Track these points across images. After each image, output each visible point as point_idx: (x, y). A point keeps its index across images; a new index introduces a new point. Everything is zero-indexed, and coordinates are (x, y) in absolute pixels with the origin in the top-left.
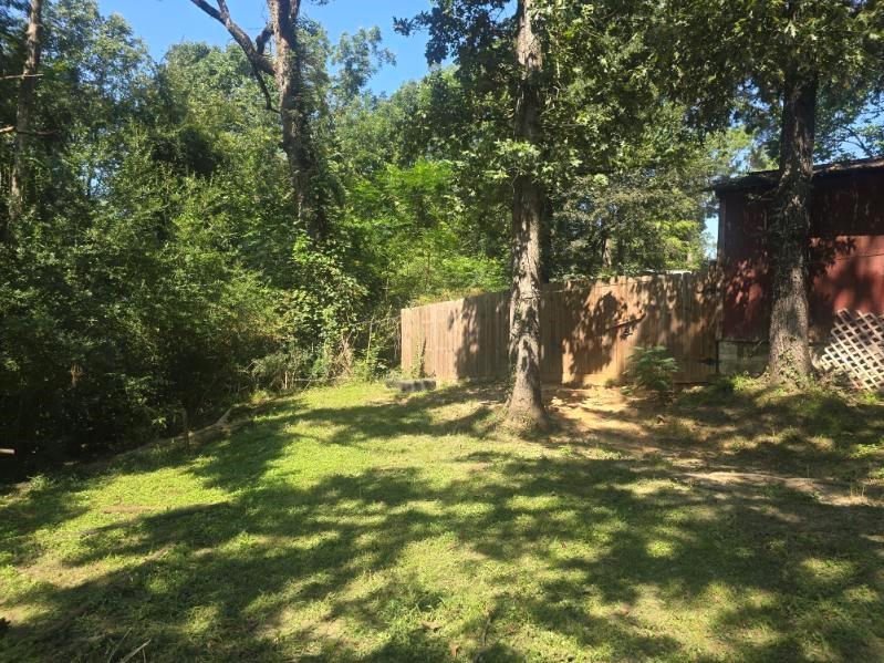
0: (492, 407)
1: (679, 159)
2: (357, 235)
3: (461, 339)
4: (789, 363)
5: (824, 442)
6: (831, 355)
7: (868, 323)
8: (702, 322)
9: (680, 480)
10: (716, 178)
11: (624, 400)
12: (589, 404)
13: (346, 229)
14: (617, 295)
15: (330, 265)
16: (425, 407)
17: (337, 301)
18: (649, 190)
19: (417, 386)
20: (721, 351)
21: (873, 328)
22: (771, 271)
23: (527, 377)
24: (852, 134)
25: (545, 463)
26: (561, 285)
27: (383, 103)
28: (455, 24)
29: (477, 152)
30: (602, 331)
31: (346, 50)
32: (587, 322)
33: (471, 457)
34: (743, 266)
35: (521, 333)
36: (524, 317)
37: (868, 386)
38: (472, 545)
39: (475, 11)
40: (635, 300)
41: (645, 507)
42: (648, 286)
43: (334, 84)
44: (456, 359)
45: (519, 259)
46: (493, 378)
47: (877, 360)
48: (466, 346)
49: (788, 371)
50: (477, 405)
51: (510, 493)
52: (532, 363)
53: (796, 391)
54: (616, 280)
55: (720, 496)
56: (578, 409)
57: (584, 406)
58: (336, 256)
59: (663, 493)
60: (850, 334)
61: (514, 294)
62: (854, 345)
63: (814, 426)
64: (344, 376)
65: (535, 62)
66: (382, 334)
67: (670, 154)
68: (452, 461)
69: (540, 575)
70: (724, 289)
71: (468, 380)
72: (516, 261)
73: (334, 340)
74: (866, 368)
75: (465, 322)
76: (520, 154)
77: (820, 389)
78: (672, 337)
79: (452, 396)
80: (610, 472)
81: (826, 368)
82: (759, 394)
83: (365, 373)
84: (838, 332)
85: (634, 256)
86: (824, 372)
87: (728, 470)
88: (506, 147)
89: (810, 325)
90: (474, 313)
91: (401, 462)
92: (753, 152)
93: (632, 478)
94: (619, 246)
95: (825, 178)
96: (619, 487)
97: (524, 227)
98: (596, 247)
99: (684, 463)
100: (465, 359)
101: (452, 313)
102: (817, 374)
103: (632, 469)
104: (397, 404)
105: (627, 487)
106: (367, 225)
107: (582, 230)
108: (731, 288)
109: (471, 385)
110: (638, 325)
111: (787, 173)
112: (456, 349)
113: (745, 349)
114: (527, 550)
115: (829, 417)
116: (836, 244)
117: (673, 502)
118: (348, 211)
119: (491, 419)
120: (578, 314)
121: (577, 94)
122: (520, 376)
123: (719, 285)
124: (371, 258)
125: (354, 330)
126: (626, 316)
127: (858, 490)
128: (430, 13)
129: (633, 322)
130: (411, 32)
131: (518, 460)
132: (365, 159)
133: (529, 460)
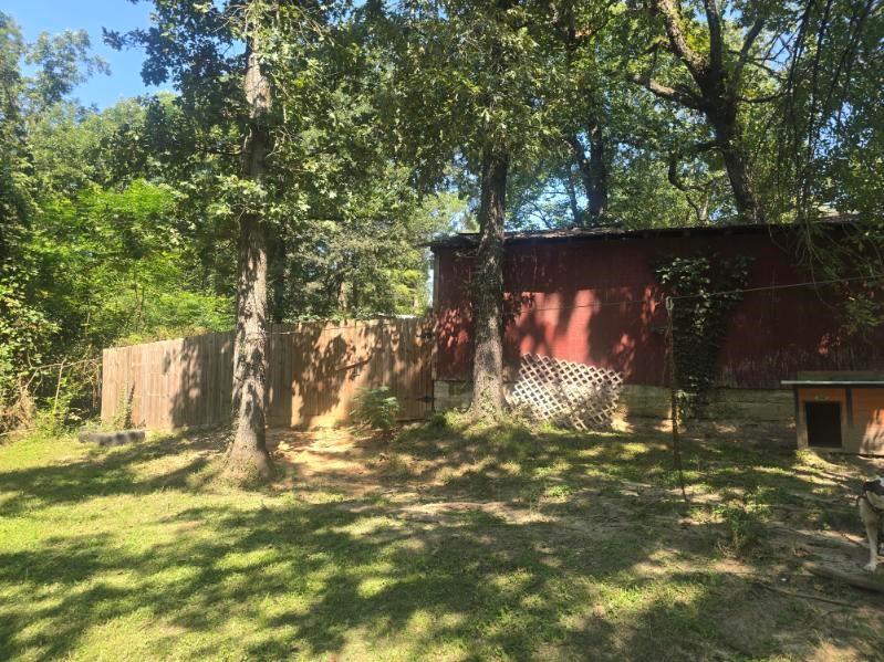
0: (211, 457)
1: (403, 215)
2: (48, 262)
3: (179, 382)
4: (488, 399)
5: (513, 468)
6: (519, 391)
7: (545, 364)
8: (420, 363)
9: (394, 516)
10: (437, 234)
11: (351, 439)
12: (316, 447)
13: (33, 254)
14: (345, 337)
15: (6, 295)
16: (129, 462)
17: (15, 338)
18: (380, 239)
19: (120, 439)
20: (436, 389)
21: (549, 369)
22: (474, 320)
23: (251, 422)
24: (537, 209)
25: (265, 513)
26: (292, 327)
27: (93, 116)
28: (176, 49)
29: (198, 185)
30: (331, 373)
31: (46, 49)
32: (317, 364)
33: (179, 517)
34: (453, 314)
35: (246, 376)
36: (249, 359)
37: (546, 417)
38: (170, 618)
39: (200, 41)
40: (363, 344)
41: (361, 548)
42: (375, 330)
43: (27, 86)
44: (171, 405)
45: (245, 298)
46: (214, 425)
47: (552, 394)
48: (185, 392)
49: (487, 405)
50: (194, 455)
51: (221, 551)
52: (257, 407)
53: (494, 424)
54: (346, 323)
55: (428, 527)
56: (305, 452)
57: (312, 449)
58: (16, 285)
59: (378, 531)
60: (532, 374)
61: (239, 335)
62: (536, 383)
63: (506, 453)
64: (21, 431)
65: (263, 104)
66: (76, 379)
67: (396, 209)
68: (156, 523)
69: (246, 640)
70: (438, 334)
71: (186, 428)
72: (242, 300)
73: (8, 387)
74: (545, 402)
75: (185, 364)
76: (245, 192)
77: (511, 421)
78: (394, 378)
79: (165, 448)
80: (331, 516)
81: (516, 403)
82: (465, 427)
83: (50, 427)
84: (524, 372)
85: (367, 301)
86: (514, 406)
87: (437, 501)
88: (229, 182)
89: (504, 366)
90: (195, 354)
91: (89, 530)
92: (466, 215)
93: (351, 518)
94: (354, 289)
95: (513, 244)
96: (337, 530)
97: (251, 265)
98: (331, 289)
99: (400, 498)
100: (183, 405)
101: (168, 354)
102: (508, 408)
103: (352, 510)
104: (91, 462)
105: (346, 529)
106: (64, 250)
107: (319, 272)
108: (444, 333)
109: (188, 435)
110: (366, 366)
111: (486, 237)
112: (172, 395)
113: (455, 387)
114: (234, 614)
115: (517, 445)
116: (522, 298)
117: (387, 539)
118: (38, 233)
119: (208, 470)
120: (308, 357)
121: (313, 141)
122: (243, 421)
123: (434, 330)
124: (67, 289)
125: (36, 374)
126: (355, 358)
127: (535, 509)
128: (147, 32)
129: (361, 364)
130: (124, 47)
131: (236, 513)
132: (67, 175)
133: (247, 512)
